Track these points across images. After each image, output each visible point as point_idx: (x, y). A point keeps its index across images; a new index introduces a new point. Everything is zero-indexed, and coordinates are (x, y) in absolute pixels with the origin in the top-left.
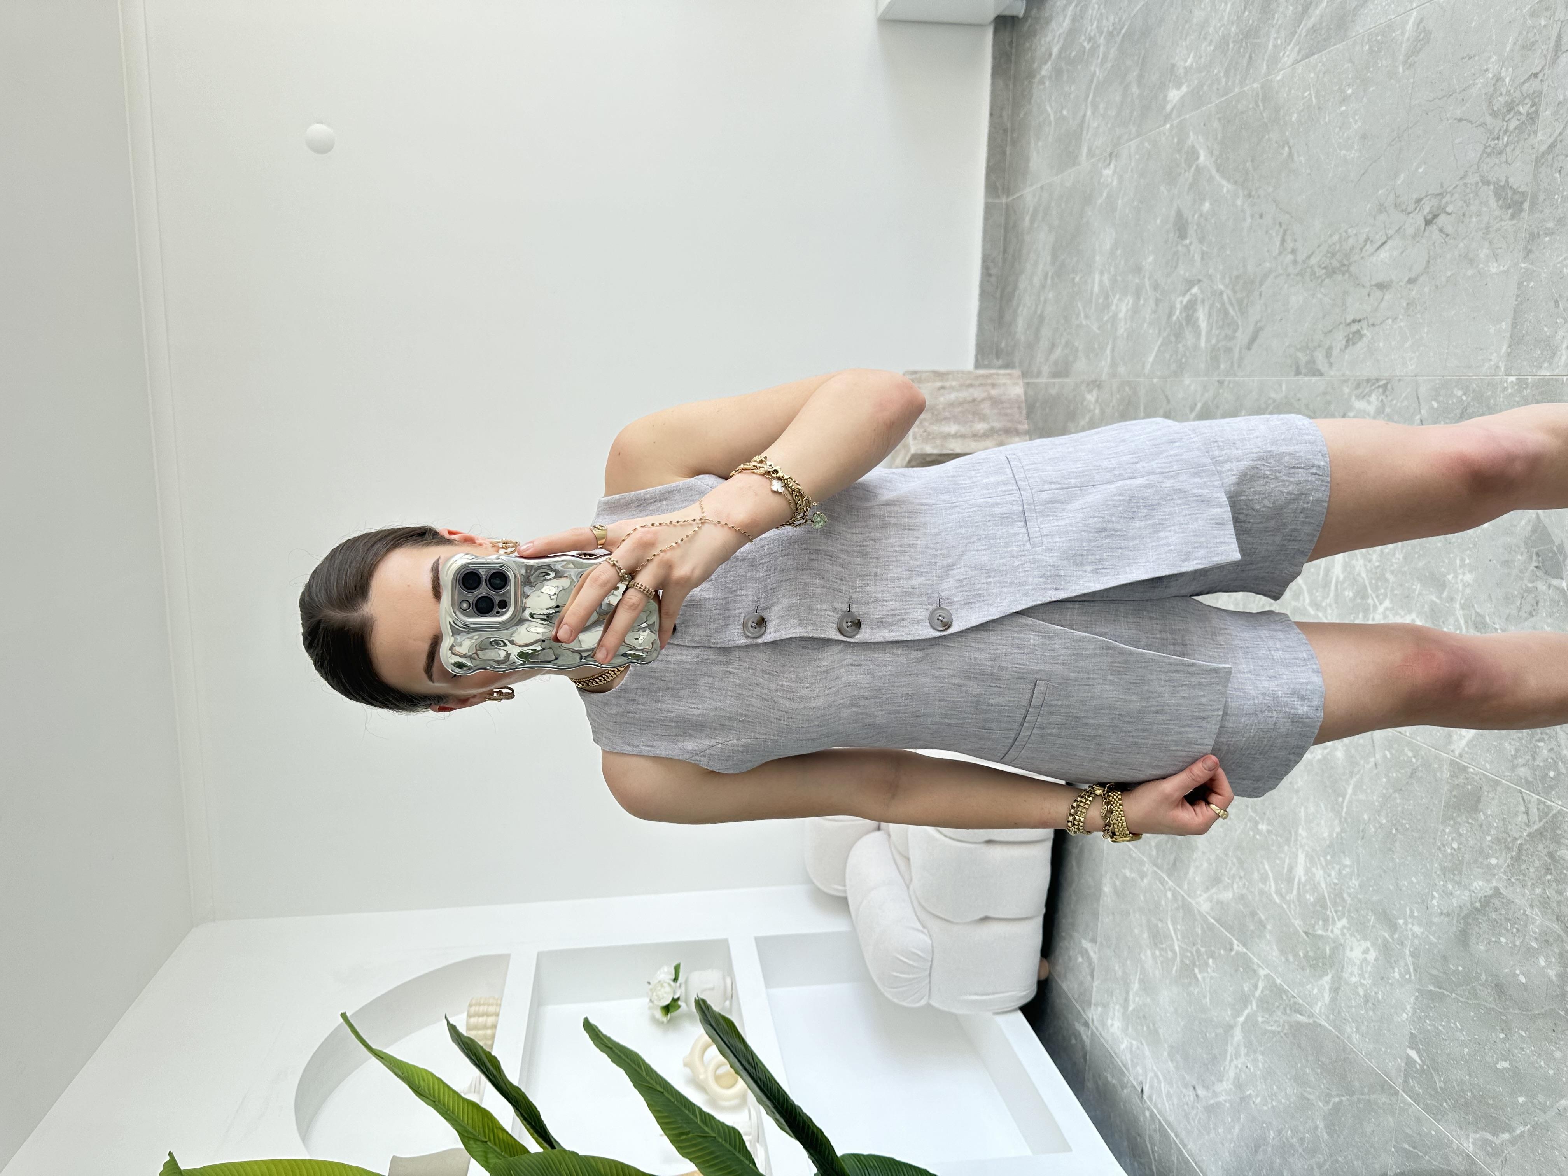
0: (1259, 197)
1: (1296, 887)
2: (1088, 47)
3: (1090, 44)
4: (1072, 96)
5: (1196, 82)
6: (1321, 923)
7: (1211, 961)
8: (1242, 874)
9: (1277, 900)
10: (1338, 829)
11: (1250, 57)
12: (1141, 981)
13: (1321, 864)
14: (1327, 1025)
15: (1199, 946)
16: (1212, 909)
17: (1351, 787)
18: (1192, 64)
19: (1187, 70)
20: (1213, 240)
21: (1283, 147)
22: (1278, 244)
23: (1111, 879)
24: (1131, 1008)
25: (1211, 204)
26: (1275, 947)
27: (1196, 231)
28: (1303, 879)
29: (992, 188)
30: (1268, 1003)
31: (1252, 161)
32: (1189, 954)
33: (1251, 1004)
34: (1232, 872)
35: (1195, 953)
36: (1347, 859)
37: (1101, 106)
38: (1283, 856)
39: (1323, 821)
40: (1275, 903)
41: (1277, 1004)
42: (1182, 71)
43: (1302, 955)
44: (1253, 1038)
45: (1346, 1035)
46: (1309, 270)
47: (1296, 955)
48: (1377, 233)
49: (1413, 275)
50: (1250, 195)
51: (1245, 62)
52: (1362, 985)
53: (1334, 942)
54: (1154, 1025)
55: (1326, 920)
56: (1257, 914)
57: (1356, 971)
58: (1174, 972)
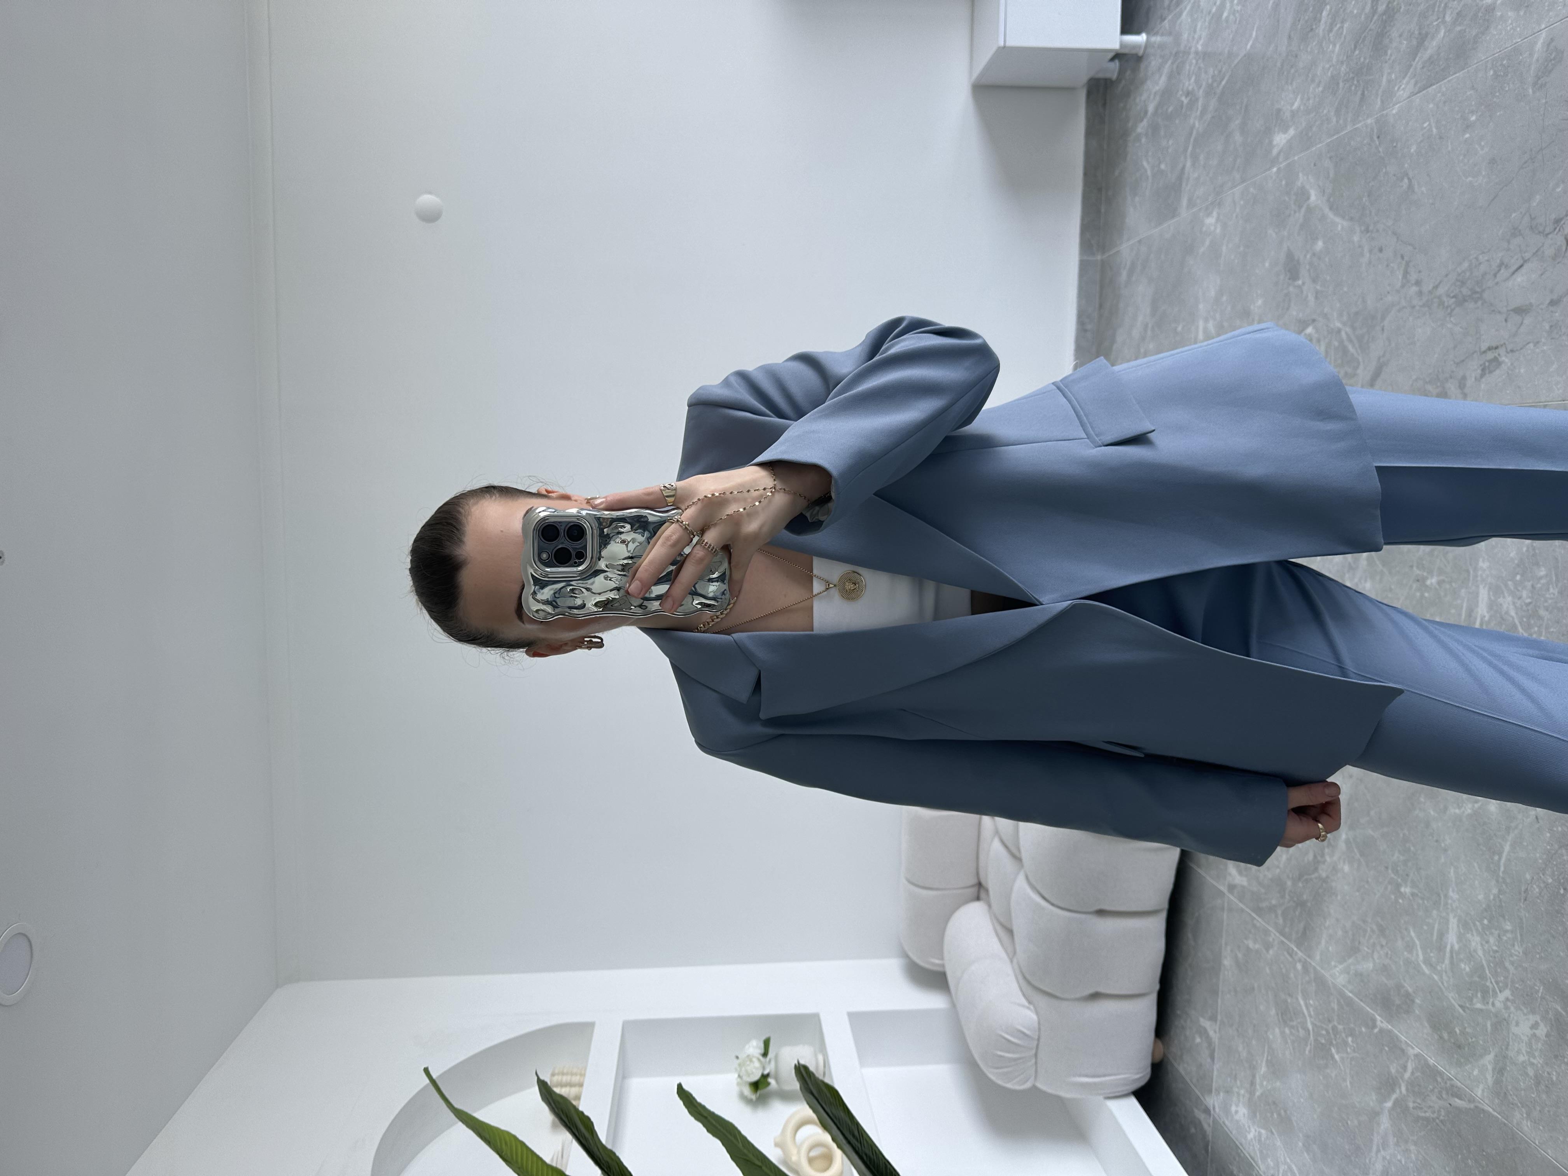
0: (1378, 231)
1: (1448, 955)
2: (1185, 101)
3: (1188, 99)
4: (1170, 150)
5: (1304, 124)
6: (1479, 995)
7: (1350, 1039)
8: (1384, 943)
9: (1427, 971)
10: (1495, 891)
11: (1363, 94)
12: (1270, 1063)
13: (1477, 930)
14: (1491, 1110)
15: (1336, 1023)
16: (1349, 982)
17: (1509, 843)
18: (1300, 107)
19: (1294, 114)
20: (1328, 278)
21: (1402, 179)
22: (1400, 277)
23: (1232, 951)
24: (1258, 1094)
25: (1324, 243)
26: (1426, 1024)
27: (1309, 270)
28: (1456, 947)
29: (1086, 246)
30: (1420, 1086)
31: (1369, 196)
32: (1324, 1032)
33: (1400, 1088)
34: (1372, 941)
35: (1331, 1031)
36: (1509, 924)
37: (1202, 157)
38: (1431, 921)
39: (1477, 882)
40: (1424, 974)
41: (1431, 1087)
42: (1288, 114)
43: (1458, 1031)
44: (1403, 1126)
45: (1515, 1121)
46: (1435, 300)
47: (1451, 1033)
48: (1512, 257)
49: (1555, 297)
50: (1367, 231)
51: (1357, 98)
52: (1532, 1064)
53: (1497, 1017)
54: (1285, 1111)
55: (1485, 992)
56: (1404, 987)
57: (1524, 1050)
58: (1307, 1052)
